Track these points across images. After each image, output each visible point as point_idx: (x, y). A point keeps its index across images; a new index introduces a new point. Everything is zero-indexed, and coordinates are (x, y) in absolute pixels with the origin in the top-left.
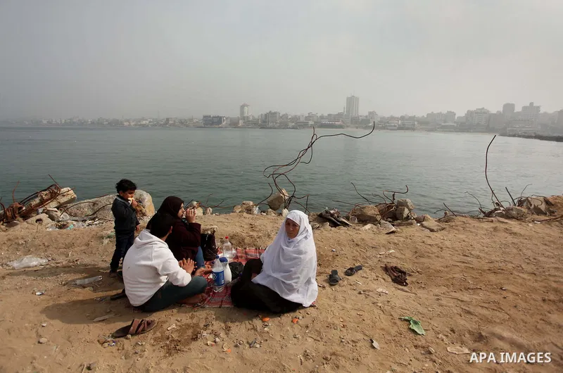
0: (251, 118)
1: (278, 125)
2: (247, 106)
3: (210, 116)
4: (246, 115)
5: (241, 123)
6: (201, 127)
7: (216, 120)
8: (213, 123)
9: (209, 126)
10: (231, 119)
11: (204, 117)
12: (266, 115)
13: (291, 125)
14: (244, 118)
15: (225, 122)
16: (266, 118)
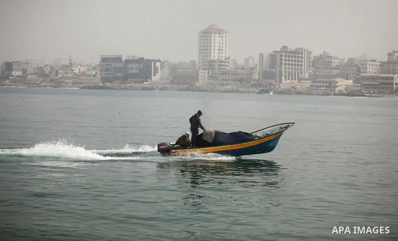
0: (230, 67)
1: (308, 84)
2: (220, 32)
3: (119, 59)
4: (215, 56)
5: (203, 78)
6: (96, 88)
7: (134, 69)
8: (126, 78)
9: (116, 84)
10: (174, 68)
11: (104, 60)
12: (273, 57)
13: (343, 84)
14: (211, 65)
15: (158, 76)
16: (273, 64)
